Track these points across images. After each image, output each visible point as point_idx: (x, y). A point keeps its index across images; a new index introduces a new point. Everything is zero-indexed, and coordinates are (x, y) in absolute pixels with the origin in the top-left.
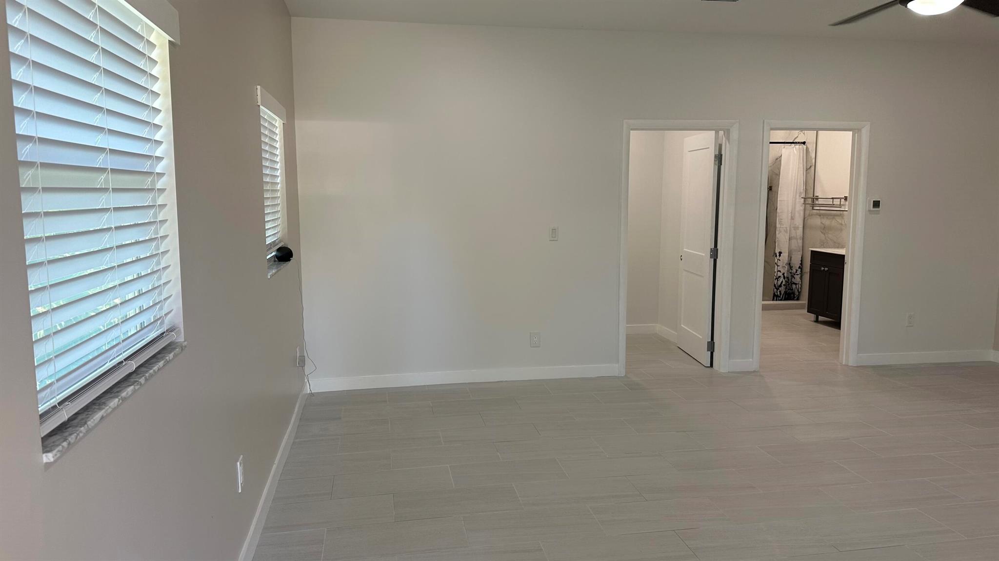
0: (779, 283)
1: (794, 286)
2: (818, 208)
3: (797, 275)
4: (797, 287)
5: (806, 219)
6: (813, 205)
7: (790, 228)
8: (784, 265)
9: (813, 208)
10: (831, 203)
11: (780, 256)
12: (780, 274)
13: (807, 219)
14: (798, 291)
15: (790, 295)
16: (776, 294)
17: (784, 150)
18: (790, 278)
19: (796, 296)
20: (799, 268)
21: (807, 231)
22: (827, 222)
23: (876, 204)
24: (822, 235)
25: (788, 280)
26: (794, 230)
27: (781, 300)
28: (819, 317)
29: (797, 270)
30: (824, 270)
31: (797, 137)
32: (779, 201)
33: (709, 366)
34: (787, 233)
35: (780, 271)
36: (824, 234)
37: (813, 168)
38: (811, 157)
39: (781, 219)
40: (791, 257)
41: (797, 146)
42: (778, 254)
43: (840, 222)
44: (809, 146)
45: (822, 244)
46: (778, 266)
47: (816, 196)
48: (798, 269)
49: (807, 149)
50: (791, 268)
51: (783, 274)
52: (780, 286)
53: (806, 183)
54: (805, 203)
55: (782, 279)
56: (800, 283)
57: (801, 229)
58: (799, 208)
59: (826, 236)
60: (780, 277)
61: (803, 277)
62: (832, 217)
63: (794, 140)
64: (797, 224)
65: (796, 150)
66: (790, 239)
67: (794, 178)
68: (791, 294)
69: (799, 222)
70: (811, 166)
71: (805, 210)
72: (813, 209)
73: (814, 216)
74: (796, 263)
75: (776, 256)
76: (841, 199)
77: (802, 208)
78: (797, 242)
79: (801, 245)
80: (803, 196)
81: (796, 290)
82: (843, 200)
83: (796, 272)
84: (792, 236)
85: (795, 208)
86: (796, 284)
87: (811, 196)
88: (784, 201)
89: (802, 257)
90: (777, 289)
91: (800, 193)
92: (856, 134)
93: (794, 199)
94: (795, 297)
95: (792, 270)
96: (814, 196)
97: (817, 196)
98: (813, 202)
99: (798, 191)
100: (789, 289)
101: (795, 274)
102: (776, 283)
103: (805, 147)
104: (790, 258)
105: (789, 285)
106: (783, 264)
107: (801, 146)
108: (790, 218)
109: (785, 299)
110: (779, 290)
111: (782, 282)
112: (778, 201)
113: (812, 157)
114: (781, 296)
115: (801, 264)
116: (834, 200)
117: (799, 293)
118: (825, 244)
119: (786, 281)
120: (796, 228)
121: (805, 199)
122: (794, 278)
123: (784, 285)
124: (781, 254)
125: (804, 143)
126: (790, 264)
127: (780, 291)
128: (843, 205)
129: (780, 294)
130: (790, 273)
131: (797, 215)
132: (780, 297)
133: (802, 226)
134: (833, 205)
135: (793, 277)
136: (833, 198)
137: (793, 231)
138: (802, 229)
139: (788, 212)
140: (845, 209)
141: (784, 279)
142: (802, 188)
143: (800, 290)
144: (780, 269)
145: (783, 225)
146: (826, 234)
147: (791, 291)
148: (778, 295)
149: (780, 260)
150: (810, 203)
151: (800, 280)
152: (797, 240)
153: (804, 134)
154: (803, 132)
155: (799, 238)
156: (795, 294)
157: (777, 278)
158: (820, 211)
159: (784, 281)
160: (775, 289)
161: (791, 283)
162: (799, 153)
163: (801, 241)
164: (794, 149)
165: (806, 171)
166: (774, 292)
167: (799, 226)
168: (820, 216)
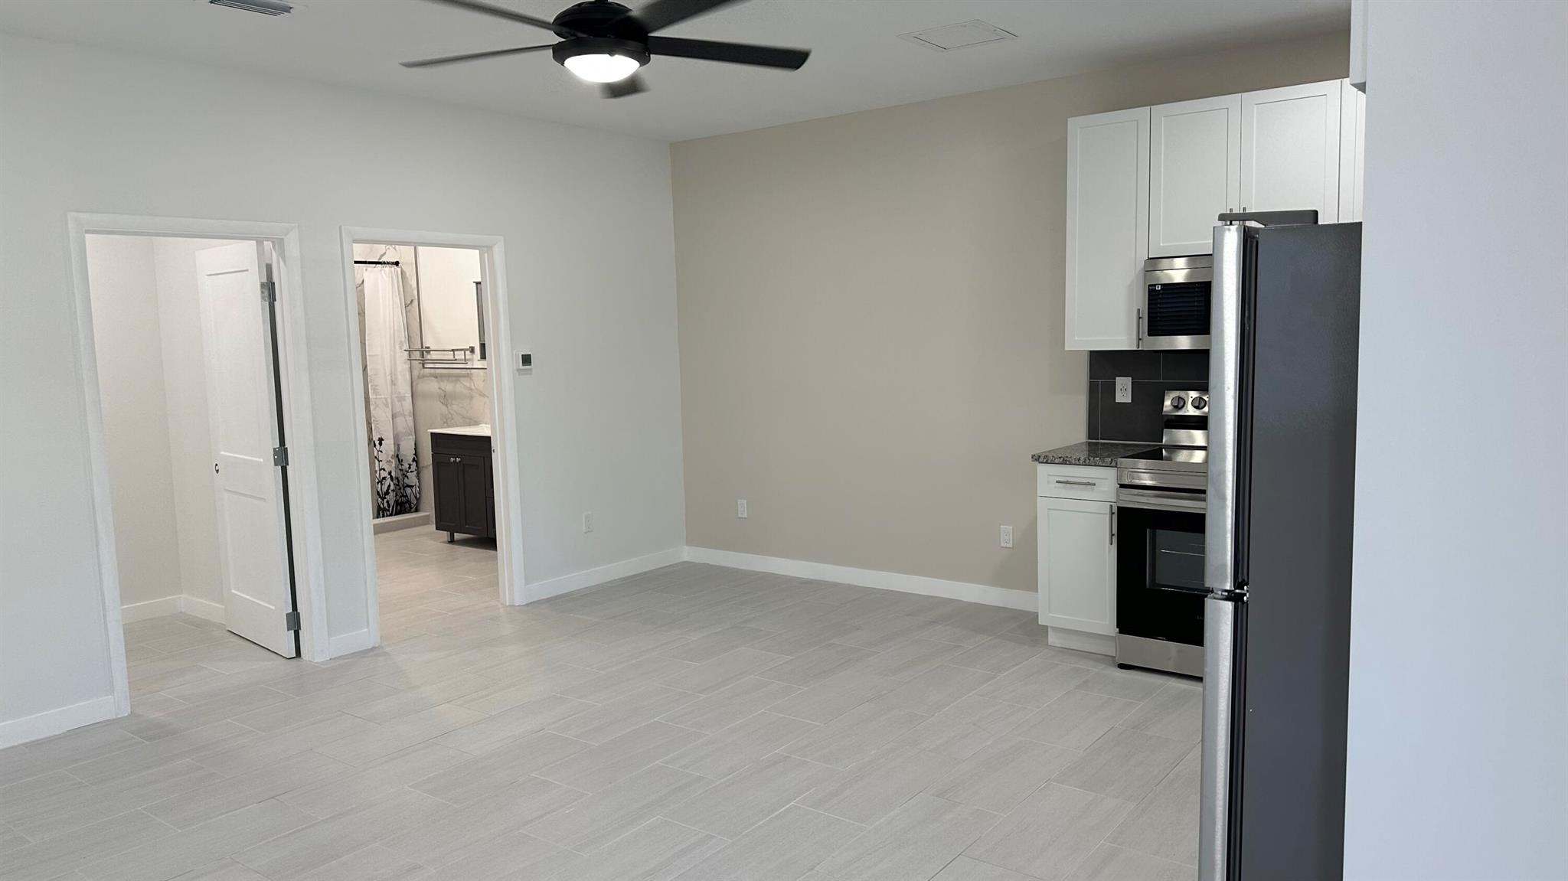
0: (385, 488)
1: (408, 490)
2: (431, 366)
3: (411, 472)
4: (414, 492)
5: (414, 384)
6: (423, 361)
7: (392, 398)
9: (423, 365)
10: (452, 358)
11: (380, 444)
12: (384, 474)
13: (417, 384)
14: (416, 497)
15: (403, 506)
16: (382, 506)
18: (401, 478)
19: (413, 505)
20: (414, 460)
21: (420, 403)
22: (448, 387)
23: (526, 360)
24: (444, 407)
25: (398, 481)
26: (399, 401)
27: (391, 515)
28: (455, 534)
29: (410, 465)
30: (455, 461)
31: (385, 253)
32: (369, 356)
33: (295, 656)
35: (384, 470)
36: (447, 406)
37: (416, 303)
38: (411, 286)
39: (376, 386)
40: (398, 445)
41: (387, 268)
42: (377, 443)
43: (468, 385)
44: (405, 268)
45: (445, 420)
46: (379, 461)
47: (426, 347)
48: (411, 463)
49: (402, 272)
50: (400, 461)
51: (390, 473)
52: (387, 493)
53: (408, 327)
54: (410, 359)
55: (388, 481)
56: (418, 484)
58: (402, 366)
59: (449, 407)
60: (384, 478)
61: (421, 474)
62: (454, 379)
63: (380, 259)
64: (402, 392)
65: (385, 274)
66: (394, 417)
67: (388, 319)
68: (405, 503)
69: (405, 389)
70: (412, 301)
71: (411, 368)
72: (424, 368)
73: (426, 378)
74: (408, 453)
75: (375, 445)
76: (464, 350)
77: (407, 366)
78: (406, 420)
79: (411, 424)
80: (406, 347)
81: (413, 496)
82: (468, 352)
83: (410, 468)
84: (398, 410)
85: (395, 364)
86: (411, 487)
87: (419, 347)
88: (377, 355)
89: (416, 445)
90: (383, 499)
91: (401, 344)
92: (486, 255)
93: (392, 353)
94: (411, 508)
95: (402, 465)
96: (422, 347)
97: (428, 348)
98: (423, 357)
99: (396, 339)
100: (401, 497)
101: (407, 472)
102: (379, 490)
103: (399, 270)
104: (397, 447)
105: (400, 488)
107: (393, 269)
108: (389, 382)
109: (398, 513)
110: (385, 500)
111: (389, 486)
113: (413, 288)
114: (391, 509)
115: (415, 454)
116: (456, 353)
117: (418, 500)
118: (449, 420)
119: (394, 484)
120: (401, 399)
121: (410, 351)
122: (408, 478)
123: (393, 491)
124: (383, 442)
125: (397, 263)
126: (398, 456)
127: (388, 502)
128: (469, 360)
129: (389, 505)
130: (401, 470)
131: (400, 377)
132: (389, 511)
133: (410, 395)
134: (454, 361)
135: (405, 476)
136: (453, 350)
137: (397, 404)
138: (410, 399)
139: (385, 374)
140: (473, 365)
141: (392, 481)
142: (403, 335)
143: (418, 496)
144: (383, 465)
145: (380, 395)
146: (449, 406)
147: (404, 499)
148: (384, 508)
149: (381, 452)
150: (418, 357)
151: (418, 480)
152: (405, 418)
153: (395, 248)
154: (393, 246)
155: (408, 415)
156: (410, 503)
157: (381, 481)
158: (436, 370)
159: (391, 484)
160: (379, 499)
161: (403, 485)
162: (391, 280)
163: (411, 418)
164: (383, 273)
165: (405, 307)
166: (378, 504)
167: (406, 395)
168: (436, 378)
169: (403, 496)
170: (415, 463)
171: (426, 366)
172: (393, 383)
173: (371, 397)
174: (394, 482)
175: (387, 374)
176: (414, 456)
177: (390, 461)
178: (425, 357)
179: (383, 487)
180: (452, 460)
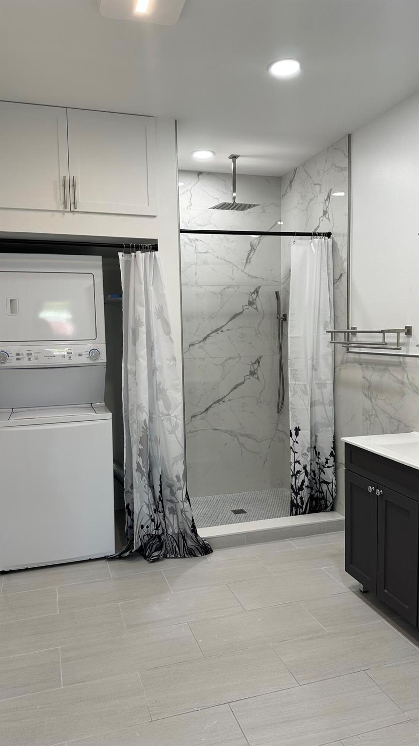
0: (299, 483)
1: (324, 487)
2: (357, 350)
3: (328, 467)
4: (330, 489)
5: (337, 369)
6: (348, 344)
7: (312, 384)
8: (305, 451)
9: (348, 349)
10: (381, 340)
11: (297, 434)
12: (299, 467)
13: (340, 370)
14: (332, 496)
15: (317, 504)
16: (295, 502)
17: (293, 248)
18: (317, 471)
19: (329, 504)
20: (331, 454)
21: (341, 391)
22: (374, 377)
24: (367, 401)
25: (315, 475)
26: (319, 388)
27: (305, 513)
29: (327, 459)
31: (319, 226)
32: (290, 337)
34: (307, 395)
35: (299, 462)
36: (370, 399)
37: (344, 278)
38: (341, 259)
39: (296, 370)
40: (316, 437)
41: (317, 240)
42: (293, 432)
43: (400, 377)
44: (337, 239)
45: (368, 416)
46: (295, 452)
47: (352, 328)
48: (329, 457)
49: (334, 245)
50: (317, 454)
51: (305, 468)
52: (301, 489)
53: (335, 306)
54: (333, 342)
55: (302, 476)
56: (334, 481)
57: (330, 387)
58: (325, 349)
59: (374, 402)
60: (299, 472)
62: (382, 367)
63: (311, 230)
64: (323, 379)
65: (315, 246)
66: (312, 405)
68: (321, 499)
69: (326, 374)
70: (341, 275)
71: (335, 352)
72: (348, 352)
73: (349, 364)
74: (326, 448)
75: (291, 435)
76: (398, 332)
77: (330, 350)
78: (325, 410)
79: (330, 414)
80: (331, 328)
81: (328, 494)
82: (402, 335)
83: (327, 462)
84: (317, 399)
85: (318, 350)
86: (327, 483)
87: (344, 328)
88: (299, 337)
89: (334, 436)
90: (297, 494)
91: (326, 323)
93: (315, 334)
94: (326, 507)
95: (319, 458)
96: (348, 328)
97: (354, 328)
98: (348, 340)
99: (321, 319)
100: (317, 492)
101: (324, 466)
102: (293, 483)
103: (330, 240)
104: (313, 438)
105: (316, 483)
106: (303, 450)
107: (323, 239)
108: (310, 367)
109: (312, 511)
110: (299, 496)
111: (303, 481)
112: (289, 339)
113: (343, 259)
114: (304, 506)
115: (334, 448)
116: (386, 334)
117: (334, 499)
118: (373, 417)
119: (309, 480)
120: (322, 385)
121: (334, 333)
122: (324, 473)
123: (307, 487)
124: (300, 431)
125: (329, 235)
126: (315, 448)
127: (301, 498)
128: (403, 344)
129: (302, 502)
130: (317, 463)
131: (321, 362)
132: (302, 508)
133: (331, 382)
134: (384, 345)
135: (321, 470)
136: (383, 332)
137: (317, 392)
138: (332, 385)
139: (306, 358)
140: (407, 351)
141: (307, 476)
142: (328, 313)
143: (334, 495)
144: (298, 457)
145: (299, 381)
146: (373, 400)
147: (320, 495)
148: (298, 504)
149: (297, 442)
150: (342, 340)
151: (334, 478)
152: (324, 407)
153: (328, 218)
154: (327, 216)
155: (328, 403)
156: (326, 500)
157: (296, 474)
158: (361, 355)
159: (306, 478)
160: (293, 494)
161: (319, 481)
162: (319, 252)
163: (331, 407)
164: (312, 244)
165: (334, 284)
166: (292, 498)
167: (327, 382)
168: (361, 364)
170: (332, 458)
171: (350, 350)
172: (314, 368)
173: (289, 383)
174: (309, 477)
175: (309, 358)
176: (333, 450)
177: (305, 453)
178: (350, 340)
179: (297, 481)
180: (370, 489)
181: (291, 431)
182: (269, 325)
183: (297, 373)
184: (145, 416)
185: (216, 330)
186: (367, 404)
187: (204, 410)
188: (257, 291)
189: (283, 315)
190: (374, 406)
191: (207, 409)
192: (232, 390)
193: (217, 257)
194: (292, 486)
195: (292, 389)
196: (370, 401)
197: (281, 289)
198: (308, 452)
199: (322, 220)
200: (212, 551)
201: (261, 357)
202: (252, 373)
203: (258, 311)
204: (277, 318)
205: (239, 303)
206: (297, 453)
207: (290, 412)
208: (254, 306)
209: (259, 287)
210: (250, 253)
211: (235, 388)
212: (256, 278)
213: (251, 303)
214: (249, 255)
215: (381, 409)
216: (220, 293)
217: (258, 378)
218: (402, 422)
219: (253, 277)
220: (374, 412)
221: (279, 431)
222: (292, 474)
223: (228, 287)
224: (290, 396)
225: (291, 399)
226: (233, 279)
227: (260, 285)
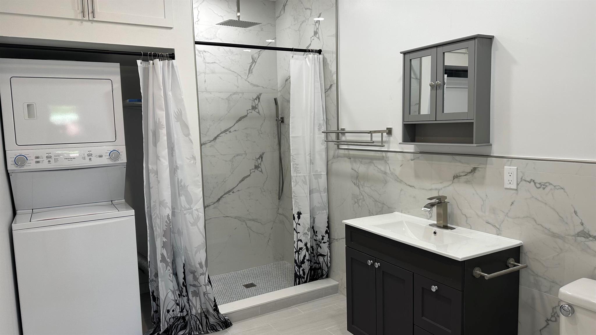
0: (301, 258)
1: (321, 259)
2: (346, 147)
3: (324, 243)
4: (326, 261)
5: (330, 163)
6: (338, 142)
7: (310, 176)
8: (306, 231)
9: (338, 147)
10: (369, 139)
11: (299, 218)
12: (301, 245)
13: (332, 163)
14: (327, 266)
16: (298, 273)
17: (292, 61)
18: (315, 247)
19: (324, 273)
20: (326, 232)
21: (333, 180)
22: (362, 168)
24: (356, 188)
25: (313, 250)
26: (316, 179)
27: (306, 282)
29: (323, 236)
30: (373, 265)
31: (310, 44)
32: (292, 137)
34: (307, 185)
35: (301, 241)
36: (358, 187)
37: (334, 88)
38: (331, 72)
39: (297, 165)
40: (314, 218)
41: (311, 55)
42: (296, 216)
43: (383, 169)
44: (326, 56)
45: (356, 200)
46: (297, 233)
47: (341, 129)
48: (324, 235)
49: (324, 60)
50: (315, 233)
51: (306, 245)
52: (303, 262)
53: (326, 110)
54: (327, 140)
55: (304, 252)
56: (329, 254)
57: (324, 177)
58: (320, 146)
59: (361, 189)
60: (301, 249)
61: (333, 244)
62: (368, 161)
63: (306, 47)
64: (319, 171)
65: (309, 60)
66: (311, 192)
67: (309, 104)
68: (318, 269)
69: (321, 167)
70: (331, 86)
71: (327, 149)
72: (339, 148)
73: (340, 158)
74: (321, 226)
75: (294, 219)
76: (382, 132)
77: (324, 147)
78: (321, 196)
79: (325, 199)
80: (324, 129)
81: (324, 264)
82: (385, 134)
83: (323, 239)
84: (314, 187)
85: (314, 147)
86: (323, 256)
87: (335, 129)
88: (298, 137)
89: (328, 217)
90: (300, 267)
91: (320, 125)
93: (312, 134)
94: (322, 275)
95: (316, 236)
96: (338, 129)
97: (343, 129)
98: (338, 138)
99: (316, 122)
100: (315, 263)
101: (321, 243)
102: (296, 259)
103: (321, 56)
104: (312, 220)
105: (314, 256)
106: (304, 230)
107: (316, 55)
108: (308, 161)
109: (311, 280)
111: (305, 256)
112: (291, 138)
113: (333, 72)
114: (306, 277)
115: (328, 227)
116: (373, 134)
117: (329, 268)
118: (361, 201)
119: (309, 254)
120: (318, 176)
121: (327, 133)
122: (321, 248)
123: (308, 260)
124: (301, 215)
125: (320, 52)
126: (313, 227)
127: (303, 270)
128: (385, 142)
129: (304, 273)
130: (315, 240)
131: (317, 157)
132: (304, 278)
133: (326, 173)
134: (371, 143)
135: (318, 245)
136: (370, 132)
137: (315, 182)
138: (326, 176)
139: (305, 154)
140: (389, 147)
142: (321, 117)
143: (329, 265)
144: (300, 236)
145: (300, 173)
146: (361, 187)
147: (317, 266)
148: (300, 275)
149: (299, 224)
150: (334, 139)
151: (329, 251)
152: (320, 194)
153: (319, 38)
154: (317, 36)
155: (323, 191)
156: (322, 270)
157: (298, 251)
158: (350, 151)
159: (307, 253)
160: (296, 267)
161: (317, 255)
162: (313, 65)
163: (325, 194)
164: (307, 59)
165: (325, 92)
166: (295, 271)
167: (322, 173)
168: (350, 159)
169: (316, 263)
170: (327, 235)
171: (340, 147)
172: (312, 162)
173: (292, 175)
174: (309, 252)
175: (307, 154)
176: (327, 229)
177: (306, 233)
178: (340, 138)
179: (300, 256)
180: (370, 262)
181: (294, 215)
182: (269, 126)
183: (298, 166)
184: (168, 211)
185: (225, 131)
186: (356, 190)
187: (216, 201)
188: (258, 98)
189: (281, 118)
190: (361, 192)
191: (219, 200)
192: (240, 182)
193: (224, 67)
194: (295, 261)
195: (294, 181)
196: (358, 188)
197: (278, 96)
198: (309, 232)
199: (314, 39)
200: (231, 324)
201: (263, 154)
202: (257, 167)
203: (260, 114)
204: (276, 120)
205: (244, 108)
206: (299, 233)
207: (293, 200)
208: (257, 110)
209: (260, 94)
210: (252, 64)
211: (242, 180)
212: (258, 86)
213: (254, 108)
214: (251, 66)
215: (368, 195)
216: (227, 99)
217: (261, 171)
218: (385, 205)
219: (255, 85)
220: (362, 197)
221: (280, 214)
222: (295, 250)
223: (234, 94)
224: (292, 186)
225: (293, 189)
226: (238, 87)
227: (261, 92)
